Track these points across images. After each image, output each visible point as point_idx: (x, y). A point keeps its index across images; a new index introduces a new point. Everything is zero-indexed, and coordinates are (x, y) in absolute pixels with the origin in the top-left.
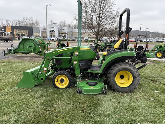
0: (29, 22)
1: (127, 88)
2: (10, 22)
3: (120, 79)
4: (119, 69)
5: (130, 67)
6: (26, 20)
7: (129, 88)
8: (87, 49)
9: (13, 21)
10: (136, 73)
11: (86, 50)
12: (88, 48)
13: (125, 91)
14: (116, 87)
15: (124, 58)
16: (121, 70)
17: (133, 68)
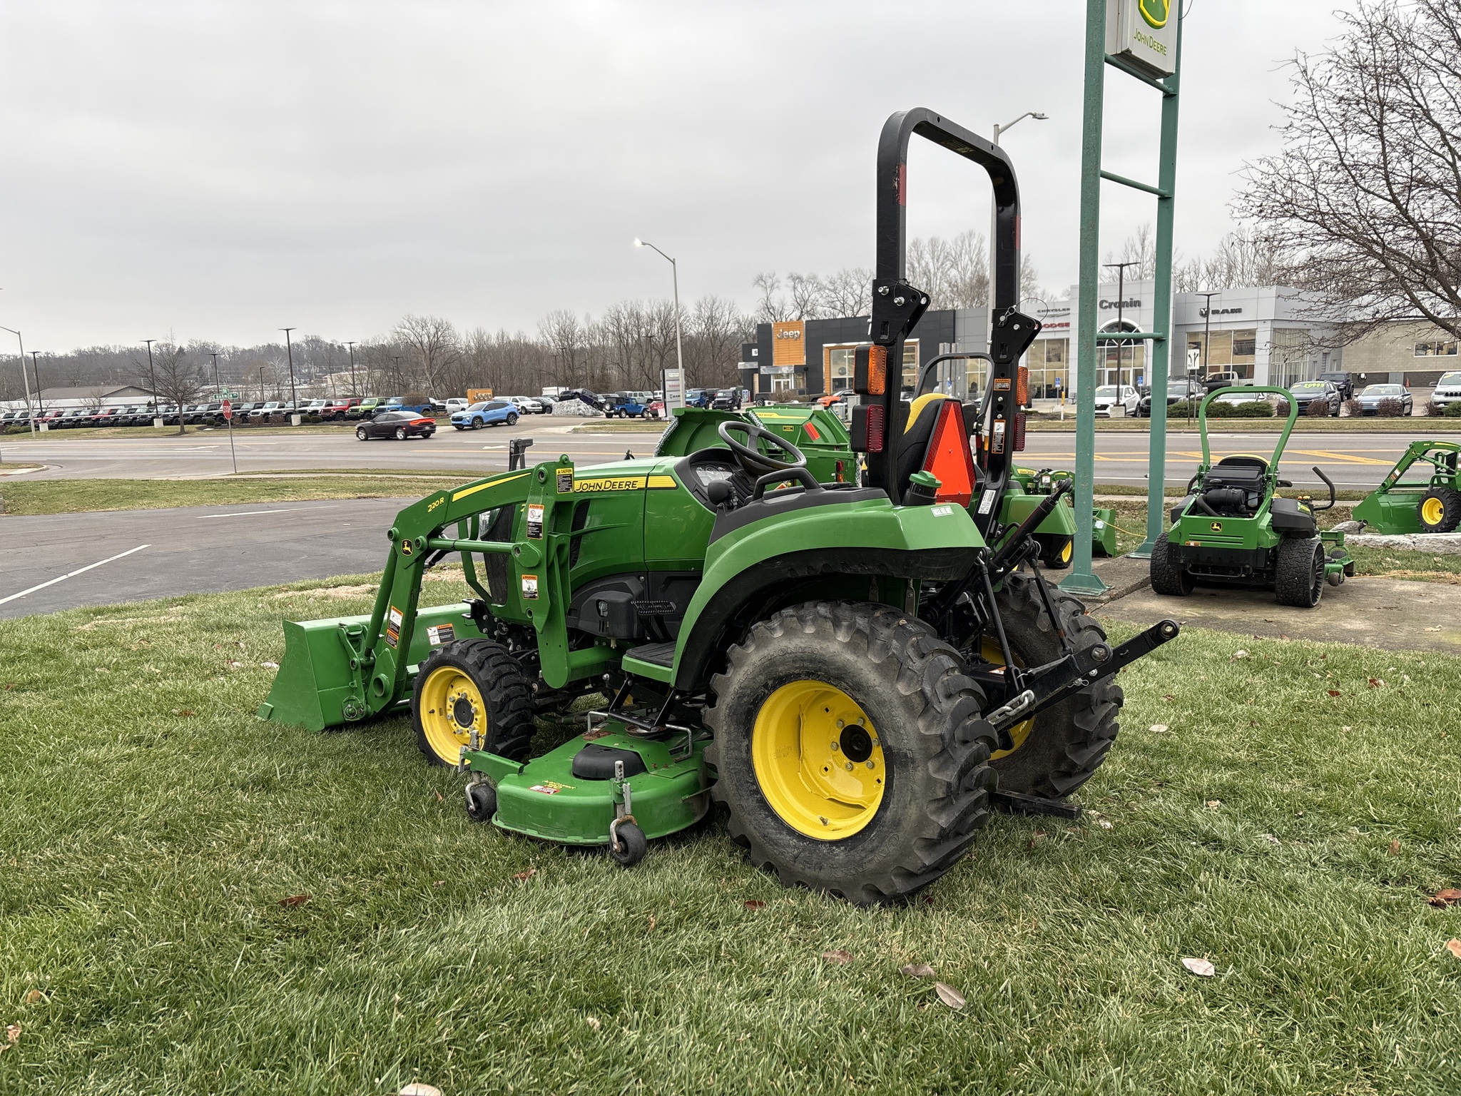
0: (953, 272)
1: (840, 854)
2: (820, 288)
3: (847, 760)
4: (772, 663)
5: (849, 657)
6: (927, 257)
7: (857, 855)
8: (654, 482)
9: (835, 276)
10: (900, 716)
11: (647, 488)
12: (665, 474)
13: (822, 874)
14: (753, 826)
15: (819, 566)
16: (782, 670)
17: (879, 668)
